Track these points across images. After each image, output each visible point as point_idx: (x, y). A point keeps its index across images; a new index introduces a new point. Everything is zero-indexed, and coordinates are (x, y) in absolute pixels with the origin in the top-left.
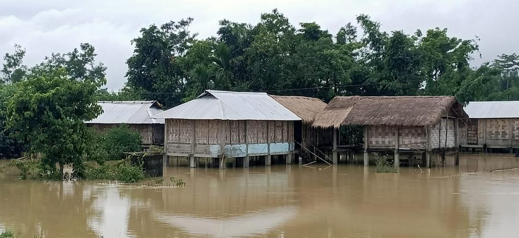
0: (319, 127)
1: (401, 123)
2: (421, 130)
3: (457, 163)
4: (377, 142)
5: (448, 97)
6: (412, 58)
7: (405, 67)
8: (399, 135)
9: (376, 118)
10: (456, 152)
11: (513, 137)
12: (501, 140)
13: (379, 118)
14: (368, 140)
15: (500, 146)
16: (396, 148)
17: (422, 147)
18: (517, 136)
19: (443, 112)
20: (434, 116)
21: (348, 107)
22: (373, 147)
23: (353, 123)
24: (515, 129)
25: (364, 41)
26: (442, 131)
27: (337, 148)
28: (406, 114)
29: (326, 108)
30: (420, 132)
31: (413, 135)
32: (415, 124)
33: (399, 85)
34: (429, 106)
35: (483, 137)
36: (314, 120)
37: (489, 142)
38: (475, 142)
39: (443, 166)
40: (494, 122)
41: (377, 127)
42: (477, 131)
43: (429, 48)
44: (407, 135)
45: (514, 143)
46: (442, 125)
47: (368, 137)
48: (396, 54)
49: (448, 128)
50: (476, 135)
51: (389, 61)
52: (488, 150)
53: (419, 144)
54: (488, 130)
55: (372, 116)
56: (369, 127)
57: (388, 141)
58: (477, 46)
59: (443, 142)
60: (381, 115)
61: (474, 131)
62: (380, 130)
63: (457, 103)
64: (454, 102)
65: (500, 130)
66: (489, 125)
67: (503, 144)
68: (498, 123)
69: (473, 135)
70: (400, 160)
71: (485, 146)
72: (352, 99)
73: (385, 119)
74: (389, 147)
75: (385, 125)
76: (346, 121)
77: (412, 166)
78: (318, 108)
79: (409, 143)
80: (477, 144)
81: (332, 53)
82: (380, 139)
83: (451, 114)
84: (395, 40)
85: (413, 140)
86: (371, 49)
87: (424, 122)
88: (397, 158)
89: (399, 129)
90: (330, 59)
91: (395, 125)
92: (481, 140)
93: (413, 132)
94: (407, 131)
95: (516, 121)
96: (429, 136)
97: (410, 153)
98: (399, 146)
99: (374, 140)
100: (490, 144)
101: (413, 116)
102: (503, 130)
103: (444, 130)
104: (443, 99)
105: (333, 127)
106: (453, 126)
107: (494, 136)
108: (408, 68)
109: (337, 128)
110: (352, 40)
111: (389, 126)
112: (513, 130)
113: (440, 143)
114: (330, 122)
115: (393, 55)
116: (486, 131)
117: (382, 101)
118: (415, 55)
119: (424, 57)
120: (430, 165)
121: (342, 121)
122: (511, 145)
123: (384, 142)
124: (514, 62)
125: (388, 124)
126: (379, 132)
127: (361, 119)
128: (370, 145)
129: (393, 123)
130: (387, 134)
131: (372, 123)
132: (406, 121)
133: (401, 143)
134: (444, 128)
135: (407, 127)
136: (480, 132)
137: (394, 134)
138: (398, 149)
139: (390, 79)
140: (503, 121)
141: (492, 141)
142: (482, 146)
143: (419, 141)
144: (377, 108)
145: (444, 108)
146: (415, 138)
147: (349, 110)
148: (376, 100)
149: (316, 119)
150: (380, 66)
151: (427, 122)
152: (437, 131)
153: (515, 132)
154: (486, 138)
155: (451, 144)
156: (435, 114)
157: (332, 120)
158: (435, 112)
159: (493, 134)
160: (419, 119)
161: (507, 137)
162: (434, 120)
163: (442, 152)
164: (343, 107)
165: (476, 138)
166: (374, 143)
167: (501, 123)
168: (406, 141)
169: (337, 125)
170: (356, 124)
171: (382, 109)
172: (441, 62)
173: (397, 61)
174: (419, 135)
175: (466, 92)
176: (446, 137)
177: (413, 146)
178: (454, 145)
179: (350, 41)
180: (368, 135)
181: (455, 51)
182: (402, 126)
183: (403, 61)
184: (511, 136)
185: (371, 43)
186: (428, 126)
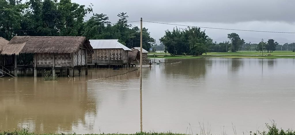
0: (6, 55)
1: (56, 51)
2: (68, 56)
3: (87, 74)
4: (42, 63)
5: (82, 37)
6: (56, 15)
7: (52, 20)
8: (55, 59)
9: (41, 49)
10: (86, 68)
11: (111, 59)
12: (104, 61)
13: (43, 49)
14: (36, 62)
15: (104, 64)
16: (54, 66)
17: (68, 65)
18: (112, 58)
19: (80, 46)
20: (75, 48)
21: (23, 43)
22: (39, 66)
23: (27, 52)
24: (112, 55)
25: (27, 3)
26: (79, 56)
27: (17, 67)
28: (59, 47)
29: (9, 43)
30: (67, 57)
31: (63, 59)
32: (65, 52)
33: (49, 30)
34: (72, 42)
35: (95, 59)
36: (2, 50)
37: (98, 62)
38: (90, 62)
39: (79, 76)
40: (100, 51)
41: (42, 54)
42: (91, 56)
43: (65, 9)
44: (60, 59)
45: (111, 62)
46: (79, 52)
47: (36, 61)
48: (47, 12)
49: (82, 54)
50: (91, 58)
51: (43, 15)
52: (97, 66)
53: (67, 64)
54: (97, 55)
55: (39, 48)
56: (37, 54)
57: (49, 62)
58: (92, 9)
59: (80, 62)
60: (44, 47)
61: (90, 56)
62: (43, 56)
63: (87, 40)
64: (86, 40)
65: (104, 55)
66: (98, 53)
67: (105, 63)
68: (102, 51)
69: (89, 58)
70: (56, 73)
71: (96, 64)
72: (25, 38)
73: (47, 50)
74: (49, 66)
75: (47, 53)
76: (22, 51)
77: (62, 76)
78: (3, 43)
79: (61, 63)
80: (91, 63)
81: (9, 10)
82: (44, 61)
83: (83, 47)
84: (45, 4)
85: (63, 62)
86: (31, 8)
87: (70, 51)
88: (54, 72)
89: (55, 55)
90: (8, 14)
91: (53, 53)
92: (94, 61)
93: (63, 57)
94: (59, 56)
95: (112, 50)
96: (72, 59)
97: (61, 69)
98: (55, 65)
99: (40, 62)
100: (99, 63)
101: (63, 48)
102: (105, 55)
103: (80, 55)
104: (80, 38)
105: (15, 54)
106: (84, 53)
107: (101, 58)
108: (54, 20)
109: (17, 55)
110: (19, 3)
111: (49, 53)
112: (110, 55)
113: (78, 63)
114: (13, 51)
115: (45, 12)
116: (96, 56)
117: (44, 39)
118: (58, 13)
119: (63, 14)
120: (73, 75)
121: (20, 51)
122: (110, 63)
123: (46, 63)
124: (102, 18)
125: (48, 52)
126: (43, 57)
127: (32, 49)
128: (37, 65)
129: (52, 52)
130: (47, 58)
131: (39, 52)
132: (59, 51)
133: (56, 63)
134: (80, 54)
135: (60, 54)
136: (93, 57)
137: (52, 58)
138: (55, 67)
139: (44, 26)
140: (105, 50)
141: (100, 61)
142: (94, 64)
143: (67, 62)
144: (41, 43)
145: (80, 43)
146: (65, 60)
147: (24, 44)
148: (41, 39)
149: (4, 49)
150: (37, 19)
151: (72, 51)
152: (76, 56)
153: (111, 56)
154: (96, 60)
155: (83, 63)
156: (75, 46)
157: (14, 50)
158: (76, 45)
159: (100, 57)
160: (67, 50)
161: (107, 59)
162: (76, 50)
163: (79, 68)
164: (19, 43)
165: (91, 60)
166: (40, 64)
167: (104, 52)
168: (59, 62)
169: (17, 53)
170: (29, 52)
171: (44, 44)
172: (70, 17)
173: (47, 16)
174: (67, 58)
175: (88, 34)
176: (81, 59)
177: (64, 65)
178: (85, 64)
179: (18, 3)
180: (36, 59)
181: (76, 11)
182: (57, 53)
183: (51, 16)
184: (109, 58)
185: (31, 5)
186: (72, 53)
